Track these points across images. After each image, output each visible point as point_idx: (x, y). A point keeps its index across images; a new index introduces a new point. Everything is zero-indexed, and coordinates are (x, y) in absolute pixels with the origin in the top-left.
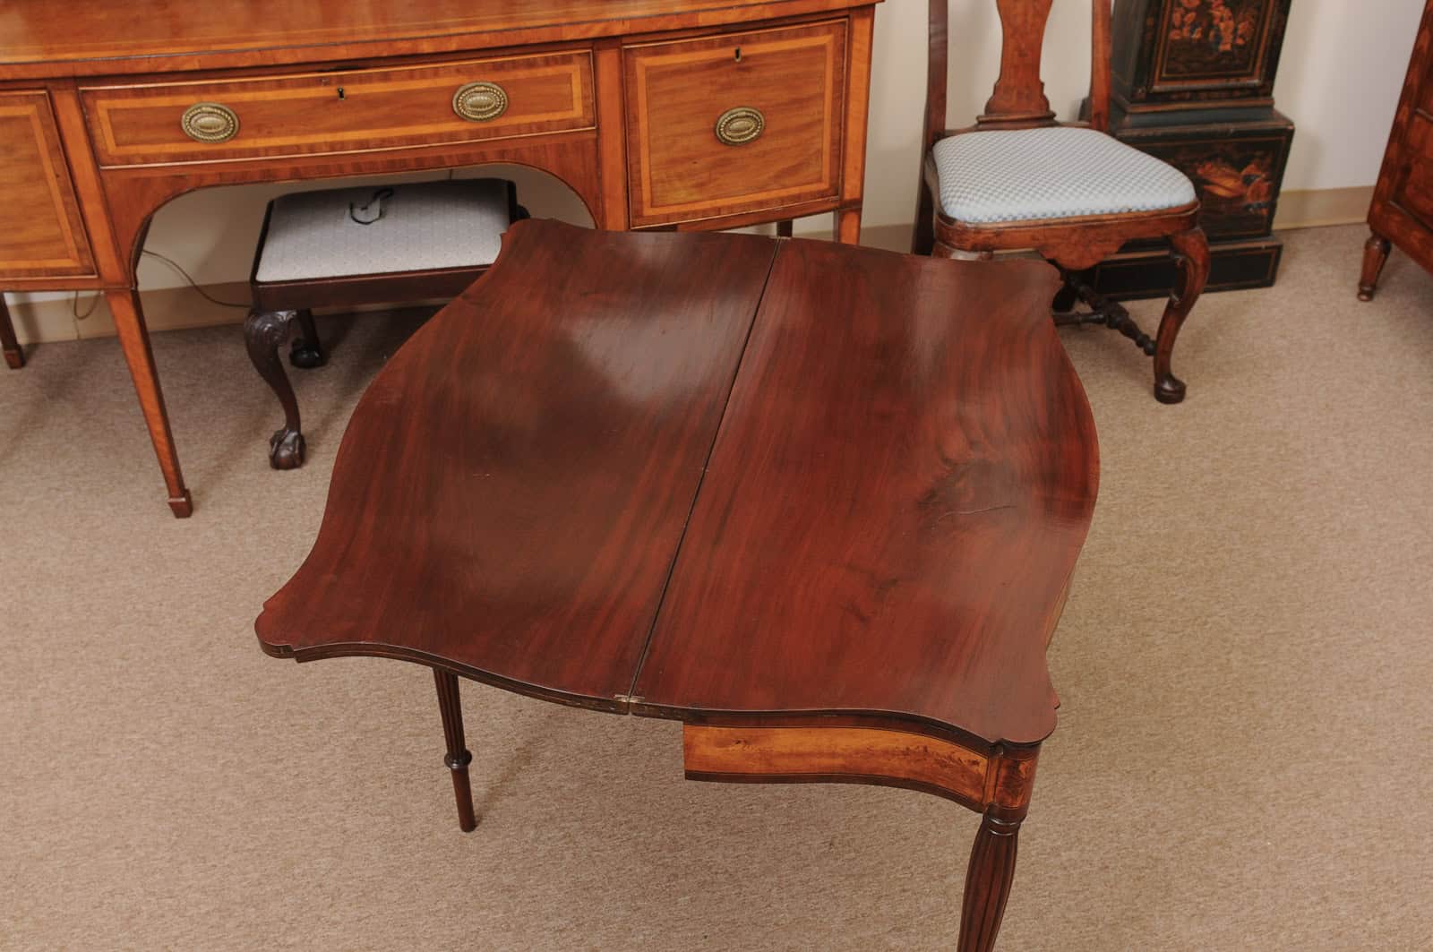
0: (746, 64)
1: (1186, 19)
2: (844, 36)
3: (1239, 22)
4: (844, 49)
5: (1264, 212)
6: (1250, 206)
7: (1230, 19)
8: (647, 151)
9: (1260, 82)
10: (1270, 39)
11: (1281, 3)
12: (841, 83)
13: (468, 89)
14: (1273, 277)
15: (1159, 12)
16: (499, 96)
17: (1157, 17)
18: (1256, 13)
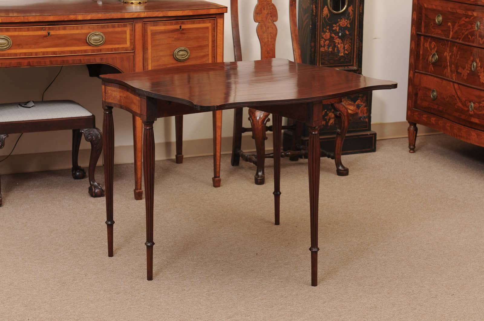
0: (183, 32)
1: (325, 43)
2: (214, 24)
3: (345, 45)
4: (215, 29)
5: (367, 120)
6: (361, 117)
7: (341, 43)
8: (151, 61)
9: (357, 68)
10: (357, 51)
11: (359, 37)
12: (214, 41)
13: (92, 34)
14: (375, 148)
15: (315, 40)
16: (103, 37)
17: (315, 43)
18: (351, 41)
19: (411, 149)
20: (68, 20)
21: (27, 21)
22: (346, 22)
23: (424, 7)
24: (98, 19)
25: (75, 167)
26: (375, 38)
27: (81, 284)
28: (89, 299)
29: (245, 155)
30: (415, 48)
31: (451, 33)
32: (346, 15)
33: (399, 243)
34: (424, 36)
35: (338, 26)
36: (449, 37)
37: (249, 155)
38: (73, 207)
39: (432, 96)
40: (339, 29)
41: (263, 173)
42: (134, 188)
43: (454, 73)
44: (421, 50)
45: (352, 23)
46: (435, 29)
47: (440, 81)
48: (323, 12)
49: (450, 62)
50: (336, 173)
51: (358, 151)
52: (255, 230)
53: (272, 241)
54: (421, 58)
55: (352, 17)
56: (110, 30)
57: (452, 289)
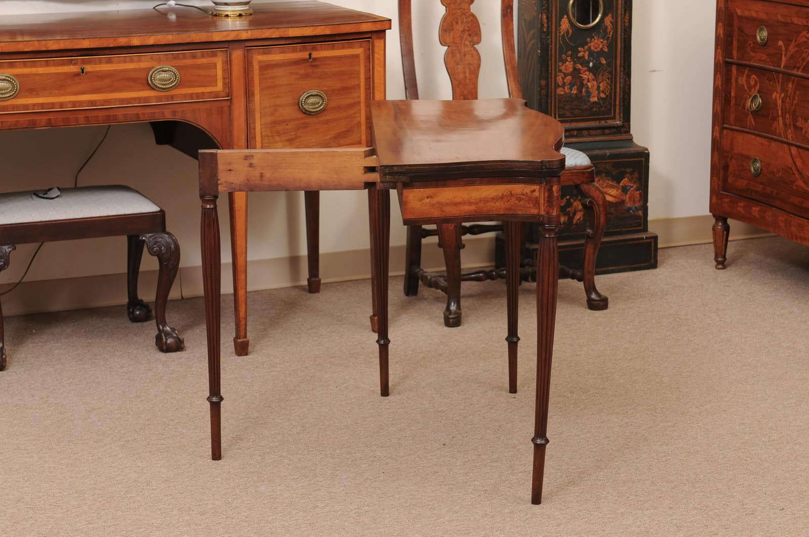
0: (315, 63)
1: (565, 81)
2: (369, 49)
3: (600, 83)
4: (370, 58)
5: (640, 213)
6: (629, 209)
7: (594, 80)
8: (259, 115)
9: (621, 123)
10: (621, 93)
11: (624, 69)
12: (369, 79)
13: (158, 69)
14: (656, 261)
15: (547, 75)
16: (175, 74)
17: (547, 79)
18: (610, 76)
19: (718, 263)
20: (116, 45)
21: (45, 49)
22: (602, 42)
23: (737, 14)
24: (167, 43)
25: (134, 302)
26: (654, 71)
27: (139, 498)
28: (153, 523)
29: (427, 277)
30: (722, 86)
31: (784, 58)
32: (601, 31)
33: (693, 422)
34: (737, 64)
35: (587, 50)
36: (780, 67)
37: (435, 277)
38: (128, 370)
39: (752, 170)
40: (589, 57)
41: (459, 307)
42: (234, 335)
43: (790, 128)
44: (732, 90)
45: (612, 45)
46: (755, 52)
47: (766, 143)
48: (560, 25)
49: (782, 110)
50: (587, 306)
51: (627, 268)
52: (443, 404)
53: (471, 422)
54: (733, 102)
55: (611, 33)
56: (189, 62)
57: (781, 500)
